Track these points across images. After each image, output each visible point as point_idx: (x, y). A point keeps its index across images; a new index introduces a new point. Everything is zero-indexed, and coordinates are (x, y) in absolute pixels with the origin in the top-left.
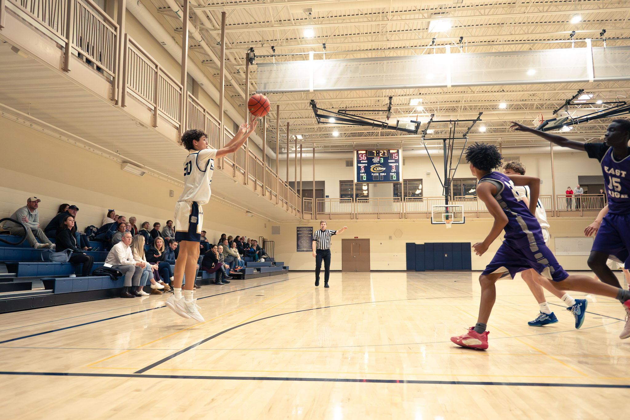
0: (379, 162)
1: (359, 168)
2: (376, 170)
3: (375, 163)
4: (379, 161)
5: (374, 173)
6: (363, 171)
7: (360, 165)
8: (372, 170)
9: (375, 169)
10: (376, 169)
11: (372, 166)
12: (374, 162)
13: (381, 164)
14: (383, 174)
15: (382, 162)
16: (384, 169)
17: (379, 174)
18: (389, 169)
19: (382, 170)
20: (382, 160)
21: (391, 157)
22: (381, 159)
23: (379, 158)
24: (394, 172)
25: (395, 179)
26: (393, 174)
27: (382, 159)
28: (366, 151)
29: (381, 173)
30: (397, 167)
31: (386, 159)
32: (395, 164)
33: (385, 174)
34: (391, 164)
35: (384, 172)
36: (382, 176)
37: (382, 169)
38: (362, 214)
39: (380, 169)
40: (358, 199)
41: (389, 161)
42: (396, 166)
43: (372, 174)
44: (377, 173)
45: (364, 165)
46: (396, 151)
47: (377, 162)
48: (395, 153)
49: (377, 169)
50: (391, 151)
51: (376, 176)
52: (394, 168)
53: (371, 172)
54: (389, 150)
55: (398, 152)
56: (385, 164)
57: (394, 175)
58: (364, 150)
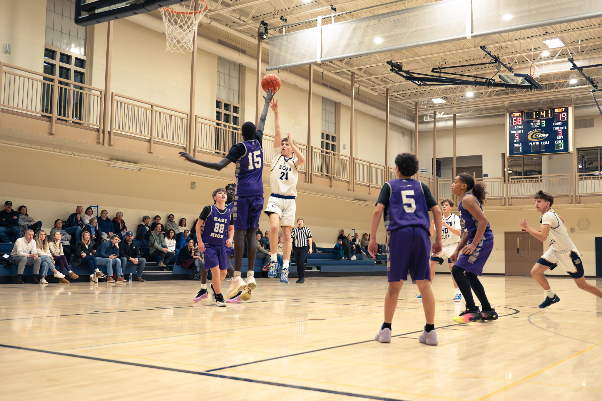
0: (540, 127)
1: (512, 137)
2: (536, 138)
3: (534, 129)
4: (540, 125)
5: (532, 142)
6: (517, 140)
7: (514, 132)
8: (529, 138)
9: (534, 136)
10: (536, 136)
11: (530, 133)
12: (533, 127)
13: (542, 129)
14: (546, 143)
15: (544, 126)
16: (547, 135)
17: (540, 143)
18: (553, 135)
19: (544, 137)
20: (544, 124)
21: (556, 118)
22: (542, 121)
23: (539, 121)
24: (561, 139)
25: (562, 148)
26: (560, 141)
27: (544, 122)
28: (522, 113)
29: (543, 141)
30: (565, 133)
31: (549, 122)
32: (562, 128)
33: (549, 143)
34: (557, 128)
35: (546, 139)
36: (543, 145)
37: (544, 135)
38: (517, 198)
39: (541, 135)
40: (512, 179)
41: (553, 124)
42: (563, 130)
43: (530, 143)
44: (537, 142)
45: (519, 132)
46: (564, 109)
47: (537, 127)
48: (563, 112)
49: (538, 136)
50: (556, 110)
51: (536, 146)
52: (561, 133)
53: (528, 141)
54: (554, 109)
55: (566, 111)
56: (549, 128)
57: (561, 143)
58: (519, 112)
